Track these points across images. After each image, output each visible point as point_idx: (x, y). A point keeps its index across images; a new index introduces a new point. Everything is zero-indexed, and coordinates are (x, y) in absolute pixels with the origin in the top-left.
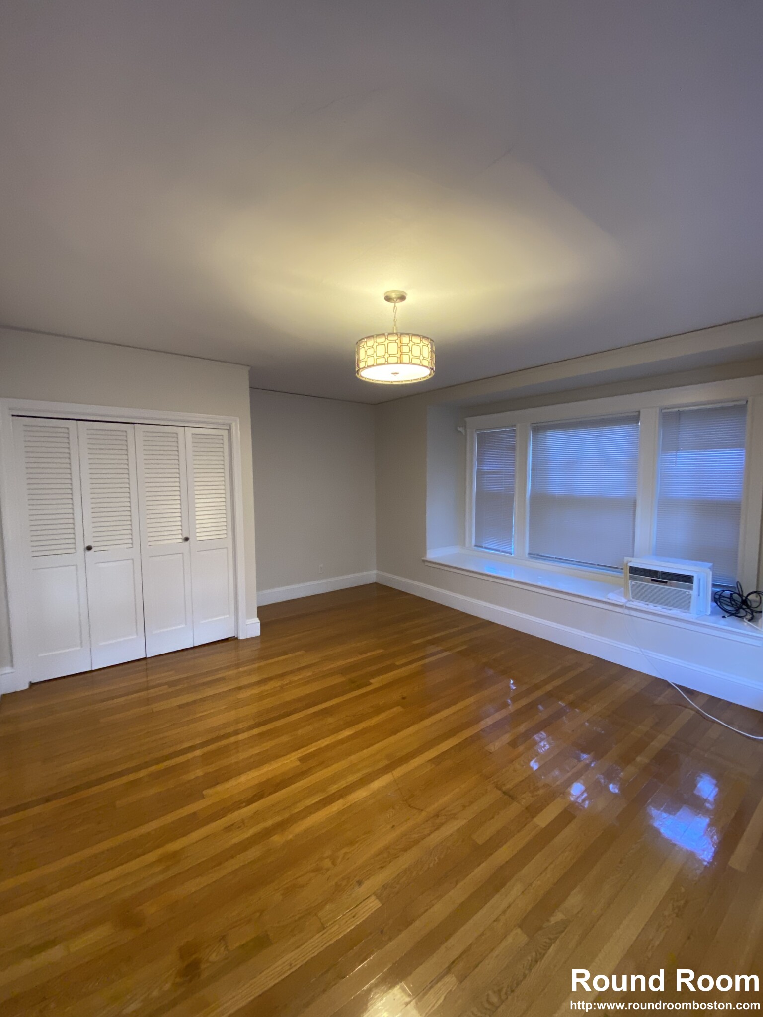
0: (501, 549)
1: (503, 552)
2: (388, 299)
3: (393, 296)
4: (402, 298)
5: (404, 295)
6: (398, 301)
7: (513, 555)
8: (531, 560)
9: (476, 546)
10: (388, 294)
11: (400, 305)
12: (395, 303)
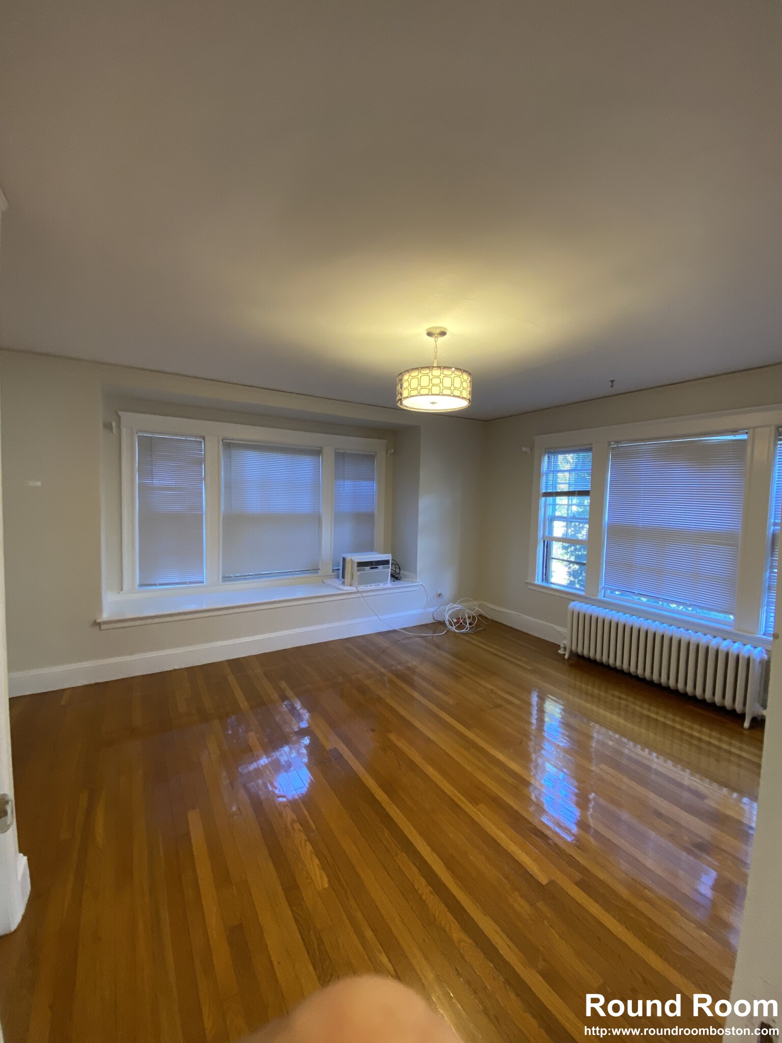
0: (187, 581)
1: (191, 583)
2: (430, 334)
3: (434, 331)
4: (443, 334)
5: (445, 331)
6: (439, 336)
7: (205, 584)
8: (226, 583)
9: (141, 585)
10: (430, 330)
11: (441, 339)
12: (437, 337)
